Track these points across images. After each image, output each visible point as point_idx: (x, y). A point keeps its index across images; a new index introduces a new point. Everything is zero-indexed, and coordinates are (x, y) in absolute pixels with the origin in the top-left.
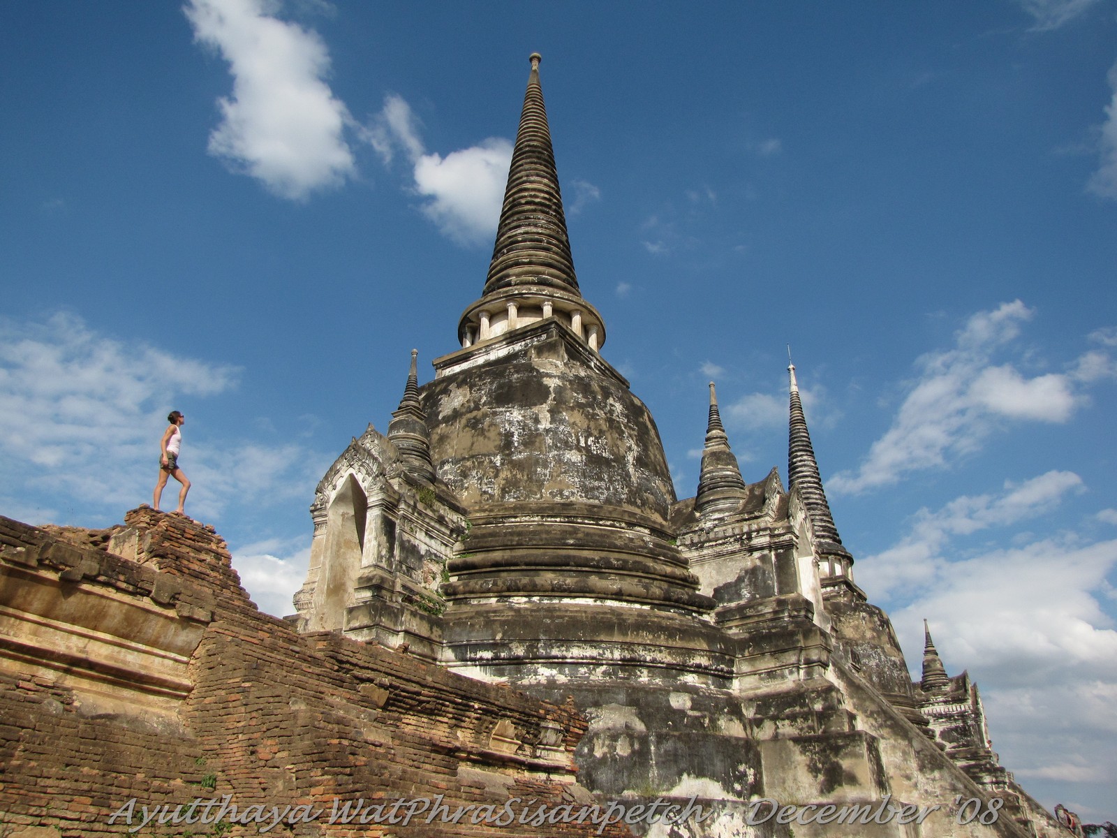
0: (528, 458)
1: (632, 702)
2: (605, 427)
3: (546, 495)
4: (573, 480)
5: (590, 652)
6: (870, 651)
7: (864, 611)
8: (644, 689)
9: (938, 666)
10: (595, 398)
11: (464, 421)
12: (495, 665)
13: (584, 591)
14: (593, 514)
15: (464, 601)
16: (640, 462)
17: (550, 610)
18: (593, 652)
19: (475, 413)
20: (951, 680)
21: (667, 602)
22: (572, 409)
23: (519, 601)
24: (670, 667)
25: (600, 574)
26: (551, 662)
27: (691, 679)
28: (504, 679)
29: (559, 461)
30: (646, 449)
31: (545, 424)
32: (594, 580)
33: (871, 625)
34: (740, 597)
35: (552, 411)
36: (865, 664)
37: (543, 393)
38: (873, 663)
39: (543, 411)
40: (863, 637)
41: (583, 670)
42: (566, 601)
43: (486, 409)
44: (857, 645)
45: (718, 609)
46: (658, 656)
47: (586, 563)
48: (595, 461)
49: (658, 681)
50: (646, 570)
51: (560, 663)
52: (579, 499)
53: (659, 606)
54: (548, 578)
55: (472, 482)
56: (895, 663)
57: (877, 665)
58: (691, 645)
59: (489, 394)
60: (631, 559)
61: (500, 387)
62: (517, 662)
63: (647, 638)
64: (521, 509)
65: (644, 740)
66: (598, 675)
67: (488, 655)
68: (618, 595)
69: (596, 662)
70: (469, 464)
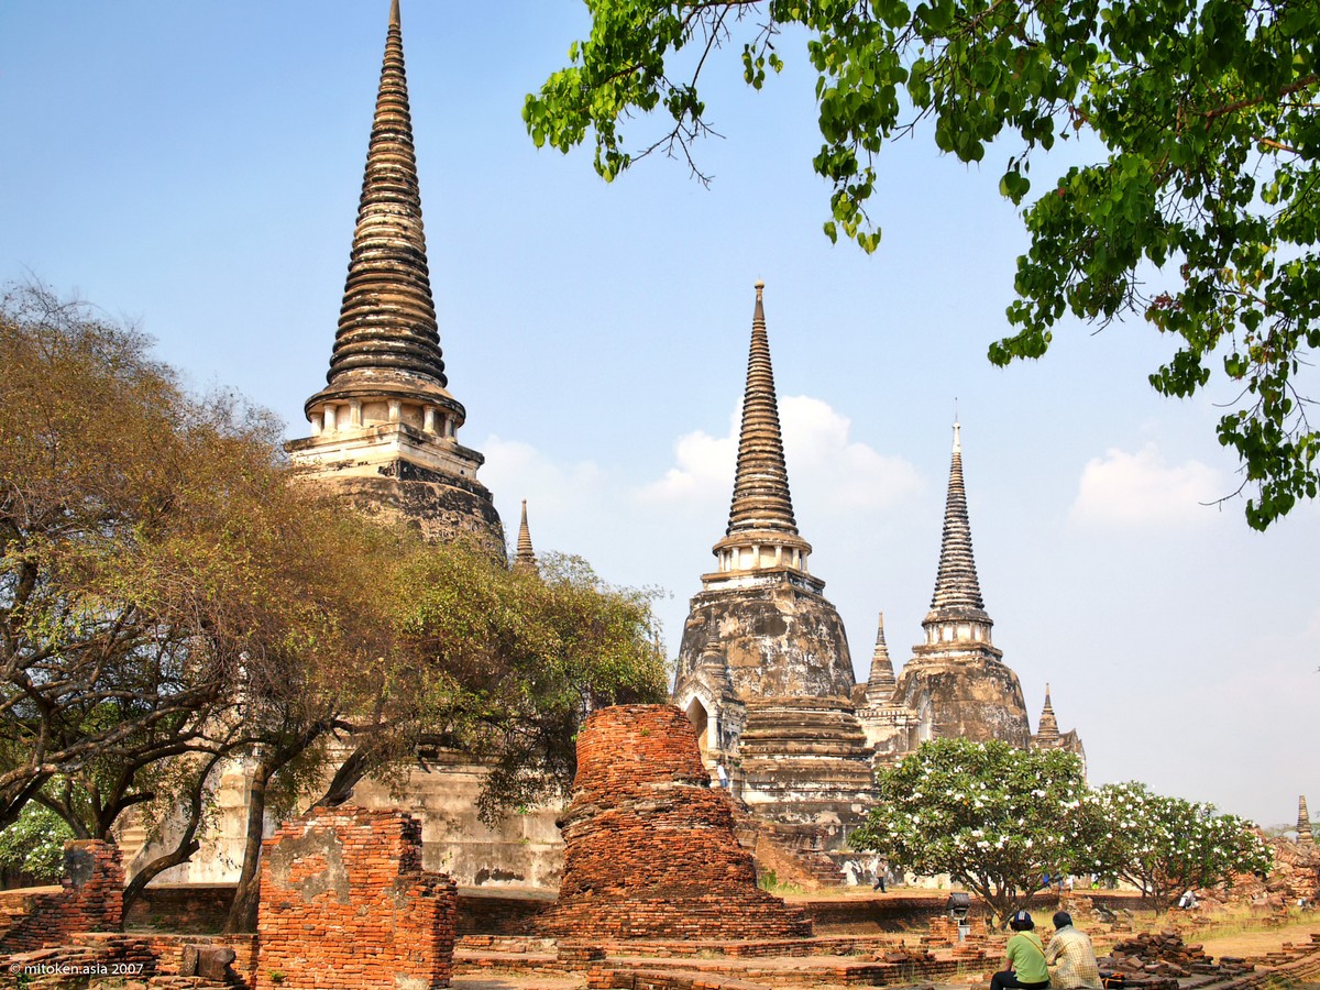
0: (777, 670)
1: (835, 809)
2: (817, 645)
3: (787, 694)
4: (801, 683)
5: (816, 786)
6: (994, 711)
7: (994, 675)
8: (841, 804)
9: (1052, 724)
10: (812, 627)
11: (737, 642)
12: (771, 792)
13: (810, 752)
14: (812, 705)
15: (751, 757)
16: (837, 665)
17: (796, 763)
18: (817, 786)
19: (743, 638)
20: (1061, 736)
21: (850, 755)
22: (800, 637)
23: (778, 758)
24: (852, 791)
25: (819, 743)
26: (797, 790)
27: (861, 796)
28: (776, 798)
29: (793, 672)
30: (839, 656)
31: (785, 648)
32: (815, 746)
33: (998, 689)
34: (888, 749)
35: (789, 640)
36: (989, 722)
37: (783, 626)
38: (996, 721)
39: (783, 638)
40: (990, 699)
41: (811, 794)
42: (802, 757)
43: (750, 636)
44: (984, 706)
45: (876, 755)
46: (847, 786)
47: (811, 736)
48: (813, 670)
49: (846, 798)
50: (841, 738)
51: (801, 791)
52: (805, 695)
53: (848, 758)
54: (792, 745)
55: (745, 682)
56: (1015, 720)
57: (999, 723)
58: (862, 780)
59: (751, 626)
60: (833, 732)
61: (758, 621)
62: (781, 791)
63: (841, 778)
64: (774, 703)
65: (840, 828)
66: (818, 797)
67: (767, 787)
68: (827, 754)
69: (817, 790)
70: (742, 671)
